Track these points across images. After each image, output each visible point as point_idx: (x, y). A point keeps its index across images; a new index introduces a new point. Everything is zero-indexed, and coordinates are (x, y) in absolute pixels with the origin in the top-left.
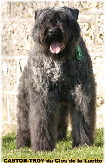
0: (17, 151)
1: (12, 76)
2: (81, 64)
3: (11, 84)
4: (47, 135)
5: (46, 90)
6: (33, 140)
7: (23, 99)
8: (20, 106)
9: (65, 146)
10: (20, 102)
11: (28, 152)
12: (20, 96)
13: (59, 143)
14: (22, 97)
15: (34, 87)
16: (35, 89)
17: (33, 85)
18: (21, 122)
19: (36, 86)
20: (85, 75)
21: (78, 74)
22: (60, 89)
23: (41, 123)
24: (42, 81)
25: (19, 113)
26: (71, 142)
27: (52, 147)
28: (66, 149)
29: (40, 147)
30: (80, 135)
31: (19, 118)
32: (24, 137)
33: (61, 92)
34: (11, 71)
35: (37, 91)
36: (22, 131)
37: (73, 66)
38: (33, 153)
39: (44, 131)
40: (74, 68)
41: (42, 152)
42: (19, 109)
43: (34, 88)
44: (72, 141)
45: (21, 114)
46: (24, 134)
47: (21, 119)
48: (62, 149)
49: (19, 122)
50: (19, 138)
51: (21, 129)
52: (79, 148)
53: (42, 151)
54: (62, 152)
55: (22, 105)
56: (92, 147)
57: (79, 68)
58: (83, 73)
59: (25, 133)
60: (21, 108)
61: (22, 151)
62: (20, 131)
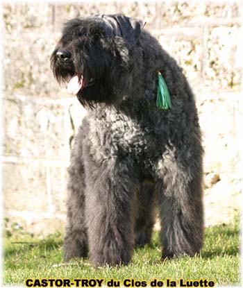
0: (64, 266)
1: (57, 135)
2: (172, 114)
3: (54, 147)
4: (116, 239)
5: (113, 159)
6: (92, 247)
7: (78, 175)
8: (72, 188)
9: (149, 257)
10: (72, 180)
11: (83, 267)
12: (73, 169)
13: (137, 252)
14: (76, 172)
15: (92, 153)
16: (94, 157)
17: (91, 150)
18: (74, 214)
19: (95, 152)
20: (179, 135)
21: (168, 133)
22: (137, 158)
23: (105, 217)
24: (104, 144)
25: (70, 199)
26: (159, 250)
27: (125, 259)
28: (150, 263)
29: (105, 259)
30: (174, 239)
31: (70, 209)
32: (78, 241)
33: (139, 162)
34: (54, 125)
35: (97, 160)
36: (75, 231)
37: (157, 118)
38: (92, 268)
39: (110, 231)
40: (159, 121)
41: (108, 268)
42: (70, 192)
43: (91, 156)
44: (161, 248)
45: (74, 202)
46: (77, 237)
47: (74, 211)
48: (144, 262)
49: (70, 215)
50: (69, 242)
51: (72, 227)
52: (173, 261)
53: (108, 266)
54: (143, 267)
55: (76, 186)
56: (196, 259)
57: (169, 122)
58: (176, 130)
59: (81, 234)
60: (74, 191)
61: (72, 266)
62: (71, 230)
